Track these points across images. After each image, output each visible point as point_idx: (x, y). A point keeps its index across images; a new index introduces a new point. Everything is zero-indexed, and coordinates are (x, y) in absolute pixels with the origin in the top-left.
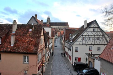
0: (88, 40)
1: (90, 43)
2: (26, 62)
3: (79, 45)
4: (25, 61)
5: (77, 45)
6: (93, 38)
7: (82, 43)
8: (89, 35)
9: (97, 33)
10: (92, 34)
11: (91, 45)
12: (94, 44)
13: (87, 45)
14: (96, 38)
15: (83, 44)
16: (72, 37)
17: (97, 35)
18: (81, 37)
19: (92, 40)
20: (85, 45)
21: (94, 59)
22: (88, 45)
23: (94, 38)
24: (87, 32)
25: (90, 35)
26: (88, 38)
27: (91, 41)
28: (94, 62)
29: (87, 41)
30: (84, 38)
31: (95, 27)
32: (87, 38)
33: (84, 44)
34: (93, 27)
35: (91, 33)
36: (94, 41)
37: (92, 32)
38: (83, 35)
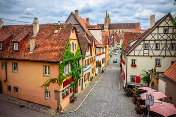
0: (154, 48)
1: (157, 53)
2: (47, 75)
3: (138, 56)
4: (46, 73)
5: (134, 56)
6: (163, 45)
7: (144, 53)
8: (155, 40)
9: (171, 37)
10: (162, 39)
11: (159, 56)
12: (166, 56)
13: (151, 56)
14: (169, 46)
15: (145, 55)
16: (130, 44)
17: (171, 40)
18: (142, 43)
19: (161, 48)
20: (149, 56)
21: (158, 79)
22: (154, 56)
23: (166, 45)
24: (153, 35)
25: (158, 40)
26: (153, 44)
27: (159, 50)
28: (157, 83)
29: (152, 50)
30: (147, 44)
31: (169, 27)
32: (151, 46)
33: (147, 55)
34: (164, 27)
35: (160, 37)
36: (166, 50)
37: (162, 35)
38: (144, 40)
